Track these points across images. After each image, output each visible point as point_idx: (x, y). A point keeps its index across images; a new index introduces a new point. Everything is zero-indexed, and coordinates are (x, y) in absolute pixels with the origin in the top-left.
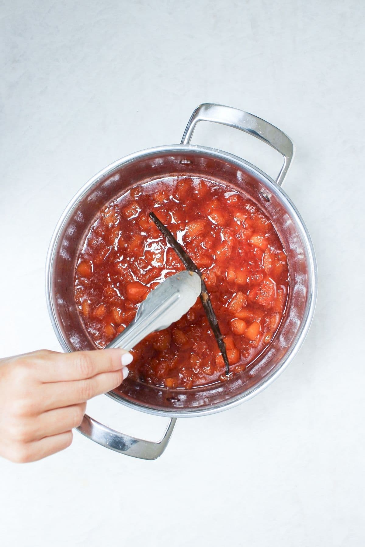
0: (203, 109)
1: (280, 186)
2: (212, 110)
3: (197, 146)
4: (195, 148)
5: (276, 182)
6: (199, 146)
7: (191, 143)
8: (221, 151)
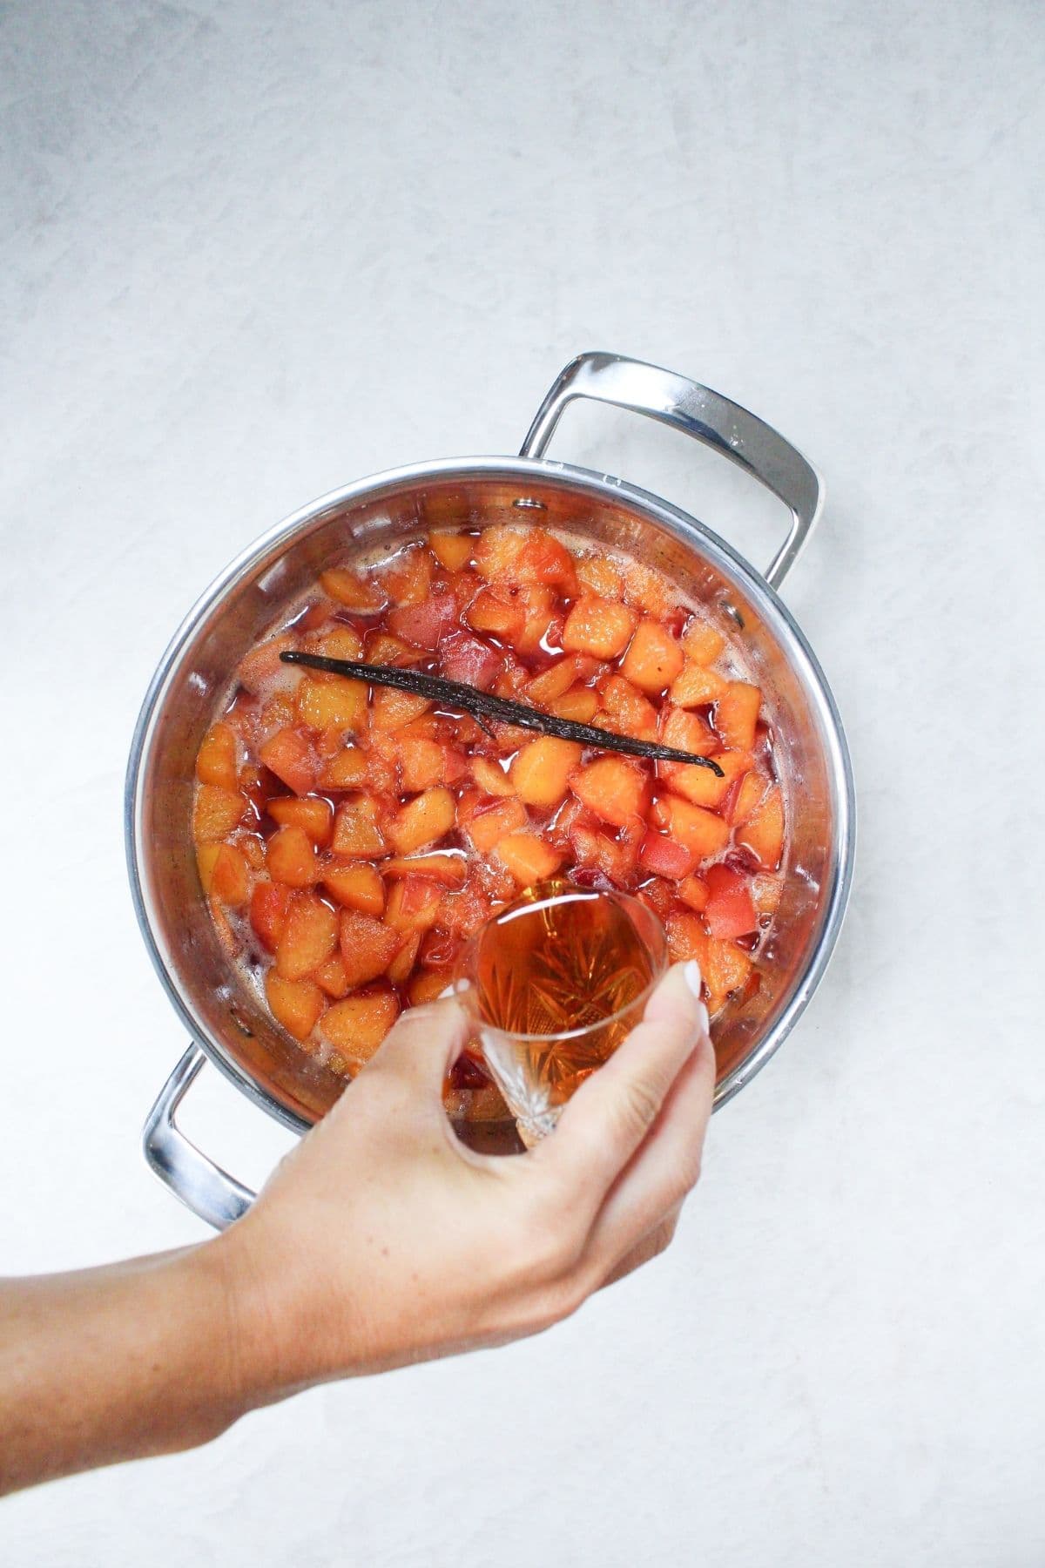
0: (586, 367)
1: (776, 590)
2: (610, 373)
3: (562, 466)
4: (558, 470)
5: (767, 577)
6: (567, 466)
7: (547, 455)
8: (626, 485)
